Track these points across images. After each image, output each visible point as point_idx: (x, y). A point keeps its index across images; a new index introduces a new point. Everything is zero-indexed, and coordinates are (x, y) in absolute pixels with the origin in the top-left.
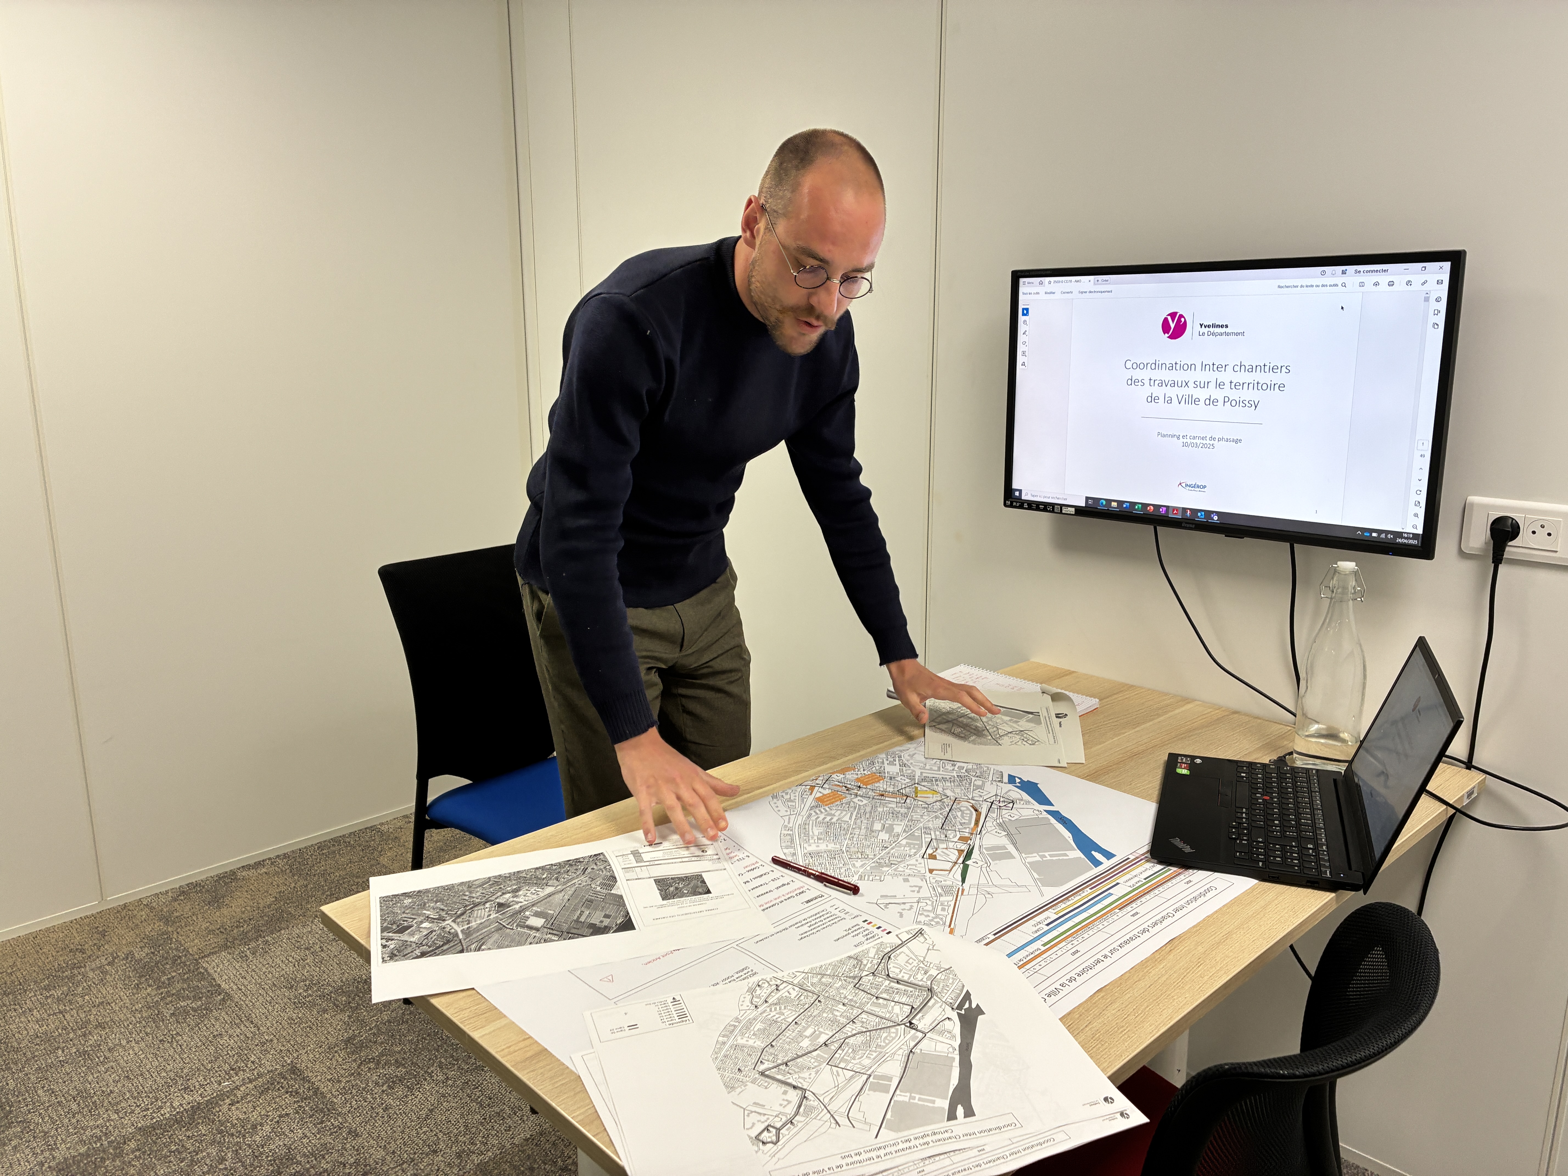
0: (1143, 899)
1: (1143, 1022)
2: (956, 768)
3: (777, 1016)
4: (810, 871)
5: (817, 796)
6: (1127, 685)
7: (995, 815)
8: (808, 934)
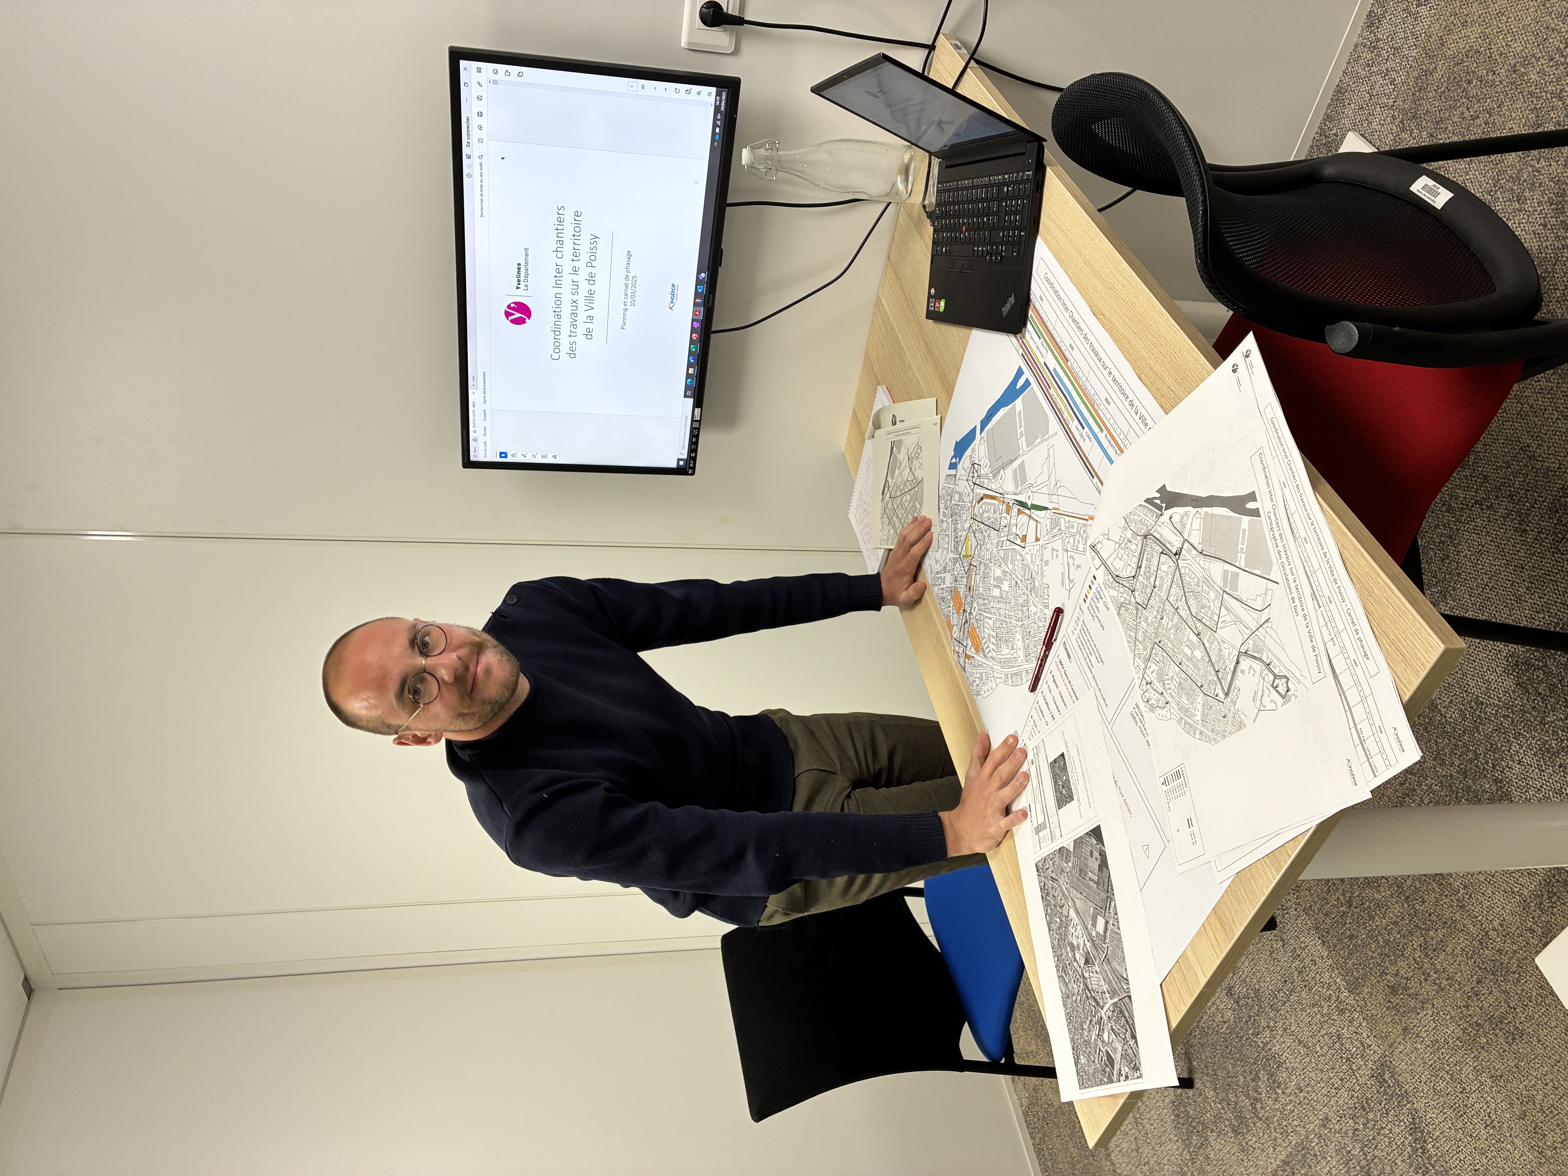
0: (1058, 340)
1: (1165, 339)
2: (945, 519)
3: (1174, 682)
4: (1042, 655)
5: (974, 652)
6: (865, 359)
7: (986, 481)
8: (1097, 655)
